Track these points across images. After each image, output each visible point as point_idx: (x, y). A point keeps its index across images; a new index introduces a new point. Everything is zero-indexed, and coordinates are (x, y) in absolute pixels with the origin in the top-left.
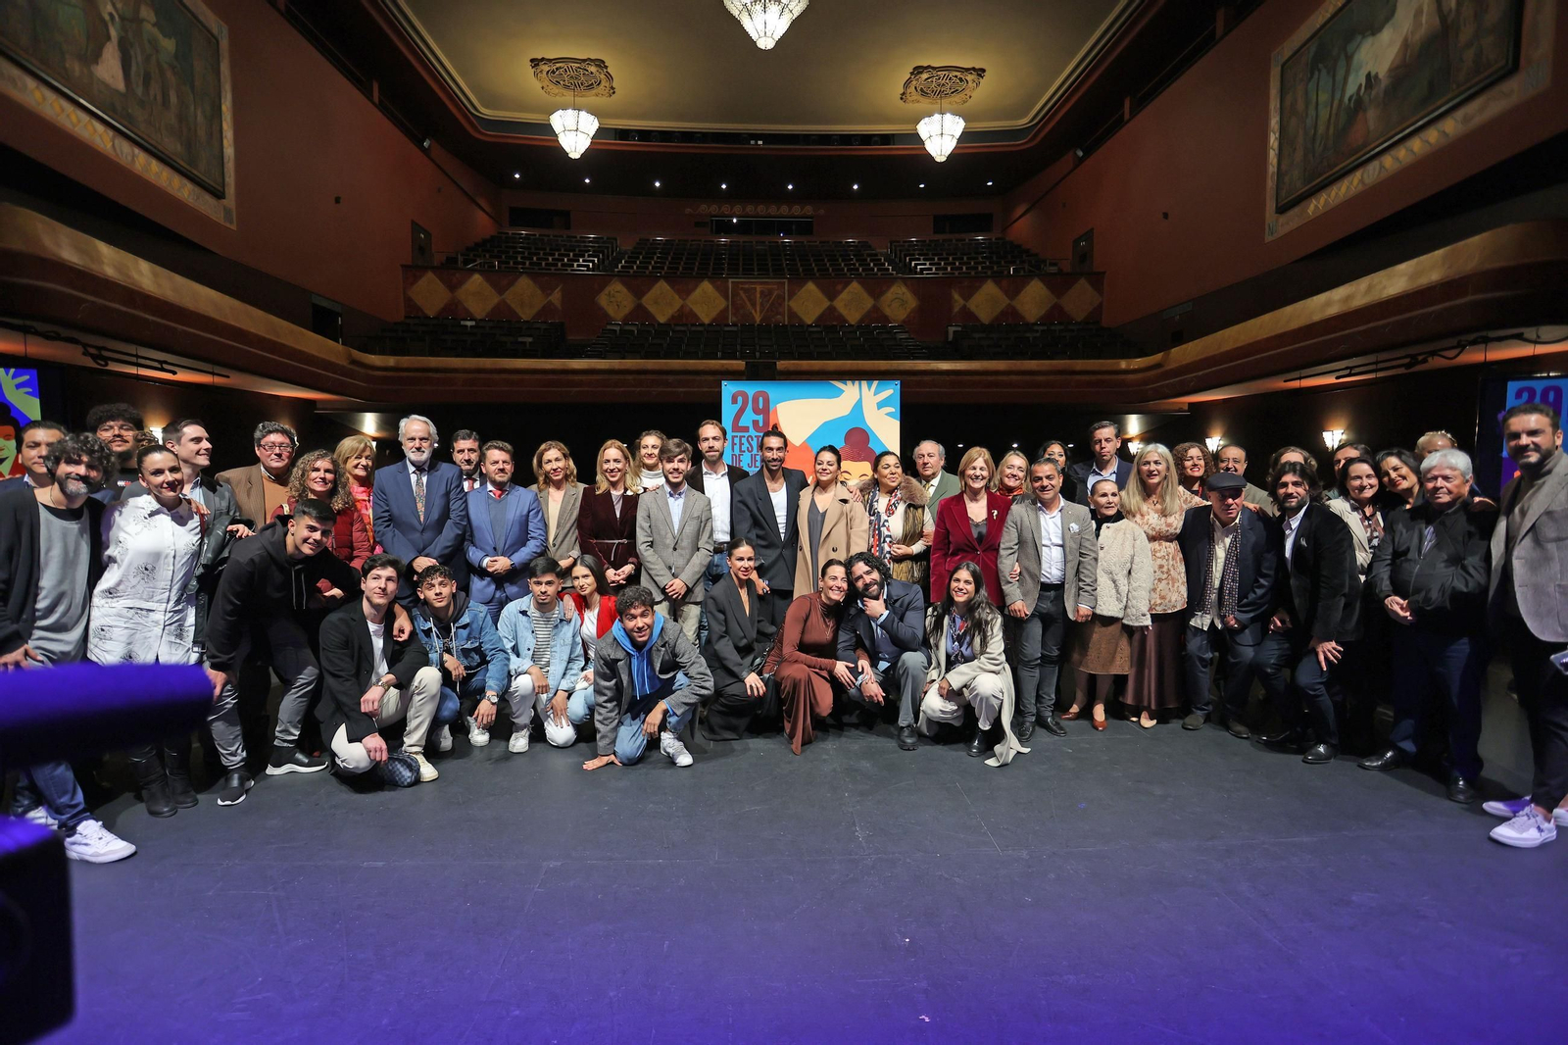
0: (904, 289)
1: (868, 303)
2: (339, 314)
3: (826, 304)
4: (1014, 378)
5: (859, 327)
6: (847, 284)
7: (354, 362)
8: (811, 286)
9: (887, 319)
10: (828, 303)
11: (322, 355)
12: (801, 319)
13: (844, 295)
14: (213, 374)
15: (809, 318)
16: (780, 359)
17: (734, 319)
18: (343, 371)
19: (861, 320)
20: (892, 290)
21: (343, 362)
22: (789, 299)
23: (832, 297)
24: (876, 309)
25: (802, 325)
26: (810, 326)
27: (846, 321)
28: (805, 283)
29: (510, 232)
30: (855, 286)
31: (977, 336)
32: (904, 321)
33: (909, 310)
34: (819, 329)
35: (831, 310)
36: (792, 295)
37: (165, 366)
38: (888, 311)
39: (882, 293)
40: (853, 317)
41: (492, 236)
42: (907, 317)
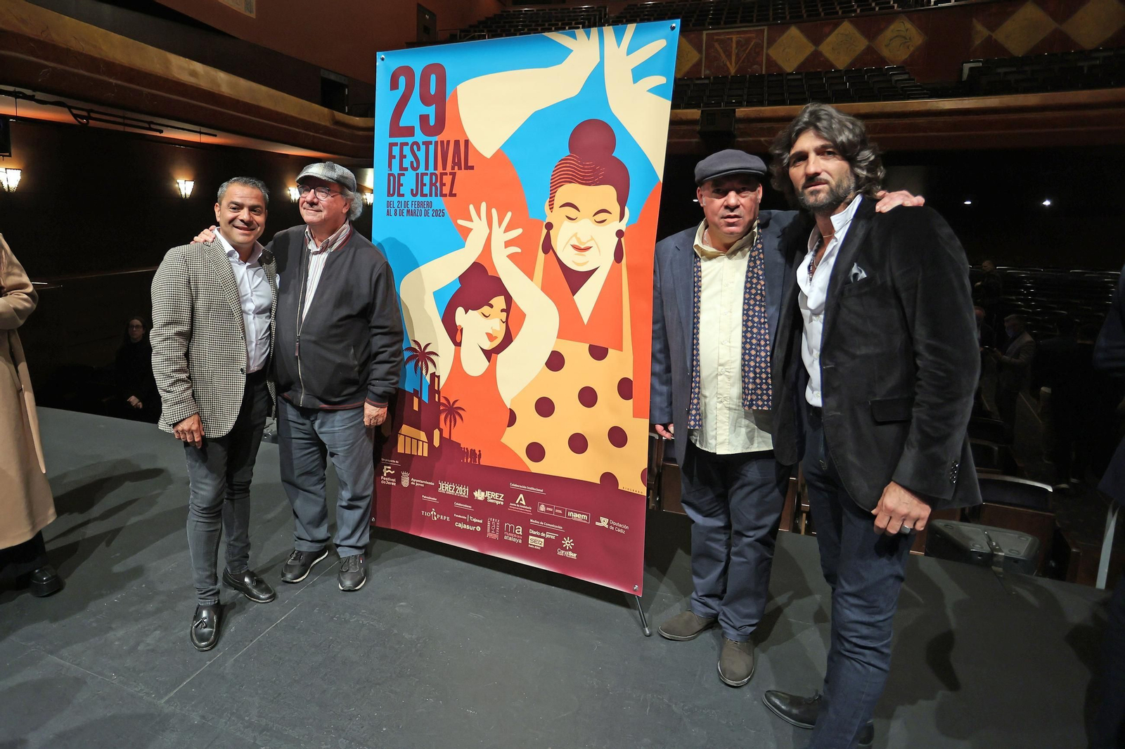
0: (909, 25)
1: (862, 43)
2: (347, 86)
3: (810, 48)
4: (1049, 114)
5: (848, 71)
6: (836, 25)
7: (337, 123)
8: (794, 31)
9: (884, 61)
10: (813, 48)
11: (306, 117)
12: (780, 68)
13: (832, 38)
14: (200, 133)
15: (790, 66)
16: (740, 104)
17: (708, 72)
18: (326, 131)
19: (852, 64)
20: (892, 27)
21: (326, 123)
22: (768, 47)
23: (817, 41)
24: (869, 50)
25: (782, 74)
26: (791, 74)
27: (832, 66)
28: (788, 28)
29: (511, 10)
30: (846, 27)
31: (1001, 70)
32: (905, 62)
33: (912, 49)
34: (799, 77)
35: (816, 55)
36: (771, 42)
37: (153, 126)
38: (885, 53)
39: (880, 31)
40: (841, 61)
41: (495, 15)
42: (910, 56)
